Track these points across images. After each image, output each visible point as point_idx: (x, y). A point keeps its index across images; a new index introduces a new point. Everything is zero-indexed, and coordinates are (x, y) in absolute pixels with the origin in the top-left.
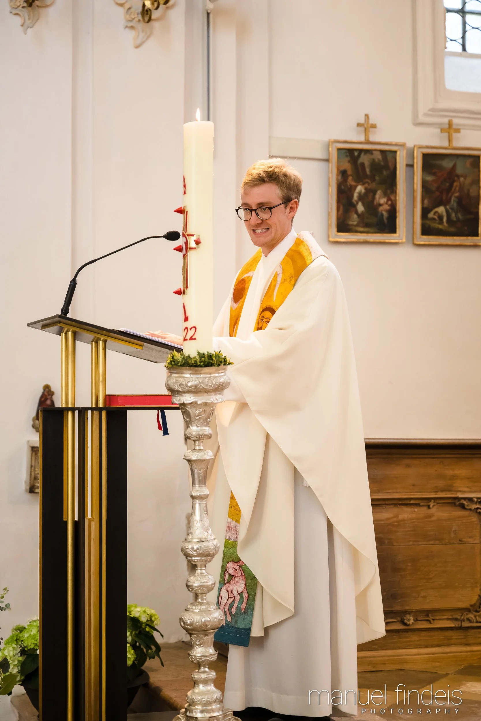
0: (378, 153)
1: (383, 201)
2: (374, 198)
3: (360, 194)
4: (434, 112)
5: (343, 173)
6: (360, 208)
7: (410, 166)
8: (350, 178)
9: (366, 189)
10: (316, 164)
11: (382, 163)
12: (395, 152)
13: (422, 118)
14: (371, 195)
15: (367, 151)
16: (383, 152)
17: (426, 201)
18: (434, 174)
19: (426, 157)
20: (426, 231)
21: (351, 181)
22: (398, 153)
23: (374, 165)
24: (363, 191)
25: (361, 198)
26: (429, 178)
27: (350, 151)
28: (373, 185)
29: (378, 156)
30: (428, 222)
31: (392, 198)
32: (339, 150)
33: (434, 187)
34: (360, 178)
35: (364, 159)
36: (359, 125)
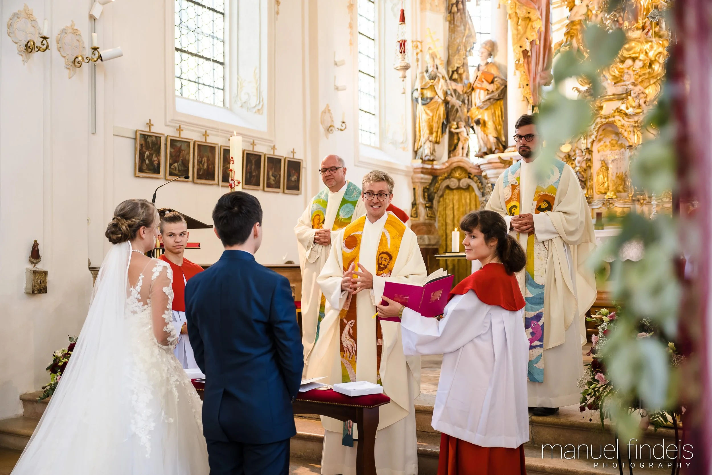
0: (154, 137)
1: (155, 159)
2: (152, 157)
3: (147, 155)
4: (173, 120)
5: (141, 145)
6: (147, 162)
7: (166, 144)
8: (144, 148)
9: (149, 153)
10: (129, 139)
11: (156, 142)
12: (160, 137)
13: (168, 123)
14: (151, 156)
15: (151, 136)
16: (156, 137)
17: (171, 161)
18: (174, 149)
19: (172, 140)
20: (171, 174)
21: (144, 149)
22: (162, 138)
23: (153, 143)
24: (148, 154)
25: (148, 157)
26: (172, 150)
27: (144, 135)
28: (152, 152)
29: (154, 138)
30: (171, 170)
31: (159, 158)
32: (141, 134)
33: (174, 155)
34: (148, 148)
35: (149, 140)
36: (147, 124)
